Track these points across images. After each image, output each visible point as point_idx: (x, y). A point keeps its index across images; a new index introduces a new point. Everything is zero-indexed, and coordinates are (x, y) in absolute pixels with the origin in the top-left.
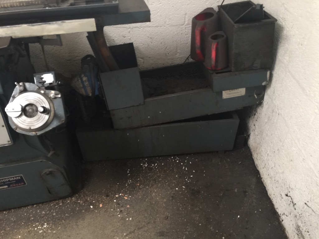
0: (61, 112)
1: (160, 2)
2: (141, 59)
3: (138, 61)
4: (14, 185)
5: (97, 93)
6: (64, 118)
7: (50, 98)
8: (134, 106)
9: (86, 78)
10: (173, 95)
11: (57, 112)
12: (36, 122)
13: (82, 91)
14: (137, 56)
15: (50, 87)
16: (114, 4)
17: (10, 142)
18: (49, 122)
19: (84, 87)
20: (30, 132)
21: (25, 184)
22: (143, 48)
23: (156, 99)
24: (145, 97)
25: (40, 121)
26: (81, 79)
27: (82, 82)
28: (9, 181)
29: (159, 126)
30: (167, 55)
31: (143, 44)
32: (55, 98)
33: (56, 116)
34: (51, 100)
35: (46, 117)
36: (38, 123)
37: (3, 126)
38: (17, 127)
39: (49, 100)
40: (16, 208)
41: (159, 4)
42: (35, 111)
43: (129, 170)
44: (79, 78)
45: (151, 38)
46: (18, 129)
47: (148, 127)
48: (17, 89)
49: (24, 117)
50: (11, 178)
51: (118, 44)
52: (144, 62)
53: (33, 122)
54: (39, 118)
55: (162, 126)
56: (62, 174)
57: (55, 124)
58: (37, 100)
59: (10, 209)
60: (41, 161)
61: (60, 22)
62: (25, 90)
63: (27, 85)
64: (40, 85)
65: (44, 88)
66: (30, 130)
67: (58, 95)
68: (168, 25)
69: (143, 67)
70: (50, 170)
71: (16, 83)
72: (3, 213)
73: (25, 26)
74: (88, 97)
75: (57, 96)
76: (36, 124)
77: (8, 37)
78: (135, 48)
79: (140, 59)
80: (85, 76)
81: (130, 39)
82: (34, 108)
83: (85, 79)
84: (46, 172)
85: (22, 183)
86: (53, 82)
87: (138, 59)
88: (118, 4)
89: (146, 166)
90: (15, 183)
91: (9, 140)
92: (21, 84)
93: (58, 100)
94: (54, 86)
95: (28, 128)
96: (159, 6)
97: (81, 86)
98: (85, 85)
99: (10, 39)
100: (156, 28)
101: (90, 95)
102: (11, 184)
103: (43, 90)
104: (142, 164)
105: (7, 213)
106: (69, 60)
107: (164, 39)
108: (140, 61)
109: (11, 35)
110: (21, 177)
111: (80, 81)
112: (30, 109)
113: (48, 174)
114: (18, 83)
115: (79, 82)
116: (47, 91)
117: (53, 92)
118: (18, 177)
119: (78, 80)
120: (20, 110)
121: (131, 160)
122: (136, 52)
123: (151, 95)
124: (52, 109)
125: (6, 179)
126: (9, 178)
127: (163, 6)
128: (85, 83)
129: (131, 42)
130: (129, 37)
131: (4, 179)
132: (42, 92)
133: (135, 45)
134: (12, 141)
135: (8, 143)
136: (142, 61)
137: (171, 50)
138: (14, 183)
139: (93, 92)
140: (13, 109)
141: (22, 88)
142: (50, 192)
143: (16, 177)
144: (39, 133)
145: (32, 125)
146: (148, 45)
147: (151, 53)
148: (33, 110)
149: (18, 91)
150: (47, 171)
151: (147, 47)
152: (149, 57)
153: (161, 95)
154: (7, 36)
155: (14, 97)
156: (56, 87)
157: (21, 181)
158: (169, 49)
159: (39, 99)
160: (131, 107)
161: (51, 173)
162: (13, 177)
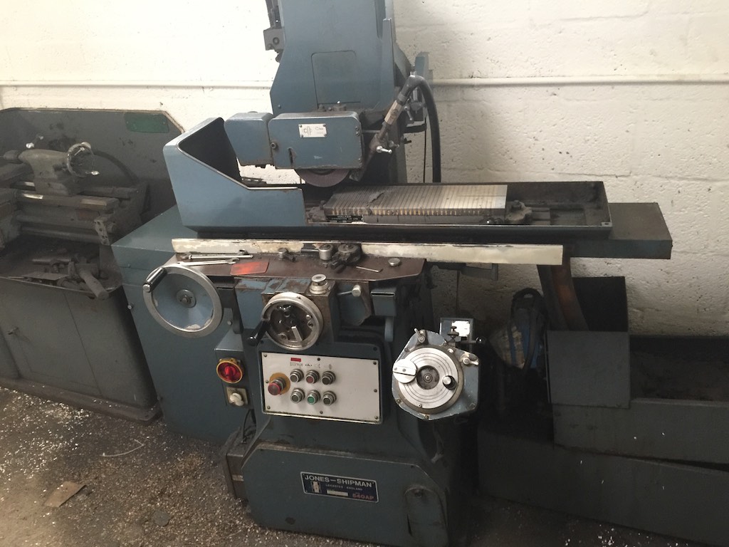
0: (473, 391)
1: (699, 208)
2: (637, 309)
3: (629, 314)
4: (358, 496)
5: (534, 365)
6: (475, 403)
7: (460, 363)
8: (605, 407)
9: (520, 334)
10: (700, 404)
11: (466, 388)
12: (431, 397)
13: (507, 357)
14: (629, 304)
15: (462, 344)
16: (605, 227)
17: (378, 420)
18: (451, 403)
19: (512, 349)
20: (419, 412)
21: (375, 499)
22: (647, 289)
23: (657, 403)
24: (634, 395)
25: (438, 398)
26: (511, 334)
27: (511, 340)
28: (354, 485)
29: (656, 464)
30: (700, 310)
31: (648, 282)
32: (469, 365)
33: (463, 396)
34: (461, 367)
35: (449, 395)
36: (435, 400)
37: (376, 391)
38: (402, 399)
39: (457, 365)
40: (347, 540)
41: (697, 212)
42: (434, 379)
43: (569, 540)
44: (506, 332)
45: (668, 273)
46: (402, 403)
47: (630, 459)
48: (414, 339)
49: (416, 386)
50: (358, 481)
51: (592, 275)
52: (642, 318)
53: (428, 398)
54: (437, 393)
55: (662, 465)
56: (441, 502)
57: (459, 409)
58: (441, 364)
59: (337, 538)
60: (412, 466)
61: (503, 246)
62: (426, 344)
63: (431, 335)
64: (449, 338)
65: (454, 344)
66: (421, 409)
67: (474, 360)
68: (712, 252)
69: (638, 328)
70: (422, 487)
71: (415, 330)
72: (326, 542)
73: (449, 246)
74: (514, 368)
75: (472, 362)
76: (431, 401)
77: (421, 259)
78: (627, 288)
79: (635, 310)
80: (518, 330)
81: (619, 269)
82: (434, 375)
83: (516, 335)
84: (414, 490)
85: (372, 497)
86: (468, 335)
87: (630, 309)
88: (611, 228)
89: (610, 544)
90: (361, 493)
91: (378, 415)
92: (422, 332)
93: (472, 367)
94: (469, 344)
95: (418, 404)
96: (696, 214)
97: (508, 346)
98: (515, 346)
99: (423, 261)
100: (682, 254)
101: (522, 365)
102: (355, 491)
103: (452, 347)
104: (601, 537)
105: (331, 543)
106: (489, 290)
107: (698, 278)
108: (634, 314)
109: (425, 257)
110: (373, 485)
111: (507, 336)
112: (427, 374)
113: (417, 494)
114: (419, 330)
115: (505, 338)
116: (458, 351)
117: (467, 354)
118: (369, 482)
119: (504, 335)
120: (414, 373)
121: (578, 521)
122: (628, 295)
123: (648, 393)
124: (460, 384)
125: (350, 480)
126: (354, 480)
127: (705, 216)
128: (515, 343)
129: (621, 275)
130: (619, 265)
131: (347, 479)
132: (451, 351)
133: (627, 282)
134: (382, 419)
135: (375, 420)
136: (639, 315)
137: (712, 303)
138: (358, 491)
139: (528, 362)
140: (404, 370)
141: (422, 339)
142: (410, 531)
143: (365, 482)
144: (431, 418)
145: (426, 401)
146: (659, 286)
147: (663, 302)
148: (431, 377)
149: (416, 342)
150: (417, 487)
151: (657, 288)
152: (658, 310)
153: (672, 398)
154: (421, 257)
155: (408, 351)
156: (471, 346)
157: (370, 491)
158: (707, 299)
159: (444, 362)
160: (598, 407)
161: (422, 493)
162: (362, 482)
